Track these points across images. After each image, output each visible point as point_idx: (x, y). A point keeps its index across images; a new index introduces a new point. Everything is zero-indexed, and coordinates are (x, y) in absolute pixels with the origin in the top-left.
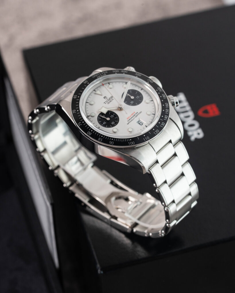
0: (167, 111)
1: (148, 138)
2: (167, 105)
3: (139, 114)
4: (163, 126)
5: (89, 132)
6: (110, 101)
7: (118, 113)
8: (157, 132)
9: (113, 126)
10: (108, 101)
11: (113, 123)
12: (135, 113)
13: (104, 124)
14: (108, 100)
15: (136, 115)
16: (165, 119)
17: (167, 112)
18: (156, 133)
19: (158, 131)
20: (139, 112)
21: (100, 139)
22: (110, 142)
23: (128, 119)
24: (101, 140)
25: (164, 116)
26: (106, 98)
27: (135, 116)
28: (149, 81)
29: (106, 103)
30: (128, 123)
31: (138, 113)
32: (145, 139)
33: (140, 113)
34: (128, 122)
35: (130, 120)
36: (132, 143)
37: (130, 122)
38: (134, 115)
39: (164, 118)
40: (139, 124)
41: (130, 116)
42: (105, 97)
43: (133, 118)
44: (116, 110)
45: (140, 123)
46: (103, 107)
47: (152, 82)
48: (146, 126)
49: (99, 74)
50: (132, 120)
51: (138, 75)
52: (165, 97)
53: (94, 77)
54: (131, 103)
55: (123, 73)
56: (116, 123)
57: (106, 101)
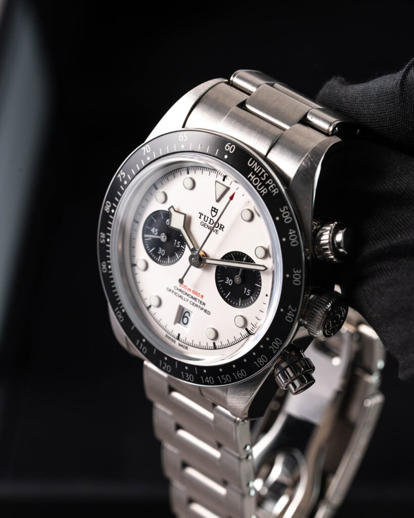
1: (144, 351)
2: (242, 374)
3: (202, 309)
4: (185, 376)
5: (109, 205)
6: (209, 225)
8: (166, 368)
9: (154, 257)
10: (207, 223)
11: (161, 251)
12: (201, 299)
14: (211, 219)
15: (198, 302)
17: (223, 380)
18: (162, 366)
19: (169, 369)
20: (205, 308)
21: (103, 238)
22: (104, 264)
23: (181, 285)
24: (102, 240)
25: (207, 375)
26: (214, 213)
27: (193, 301)
28: (287, 311)
29: (200, 218)
30: (170, 290)
31: (202, 306)
32: (139, 344)
33: (205, 311)
34: (173, 289)
35: (180, 290)
36: (120, 316)
37: (175, 294)
38: (195, 299)
40: (184, 317)
41: (189, 290)
42: (214, 210)
43: (188, 298)
46: (185, 215)
47: (291, 320)
48: (179, 335)
49: (264, 173)
50: (181, 296)
51: (296, 276)
52: (258, 363)
53: (250, 163)
54: (225, 280)
55: (287, 236)
56: (164, 261)
57: (205, 216)
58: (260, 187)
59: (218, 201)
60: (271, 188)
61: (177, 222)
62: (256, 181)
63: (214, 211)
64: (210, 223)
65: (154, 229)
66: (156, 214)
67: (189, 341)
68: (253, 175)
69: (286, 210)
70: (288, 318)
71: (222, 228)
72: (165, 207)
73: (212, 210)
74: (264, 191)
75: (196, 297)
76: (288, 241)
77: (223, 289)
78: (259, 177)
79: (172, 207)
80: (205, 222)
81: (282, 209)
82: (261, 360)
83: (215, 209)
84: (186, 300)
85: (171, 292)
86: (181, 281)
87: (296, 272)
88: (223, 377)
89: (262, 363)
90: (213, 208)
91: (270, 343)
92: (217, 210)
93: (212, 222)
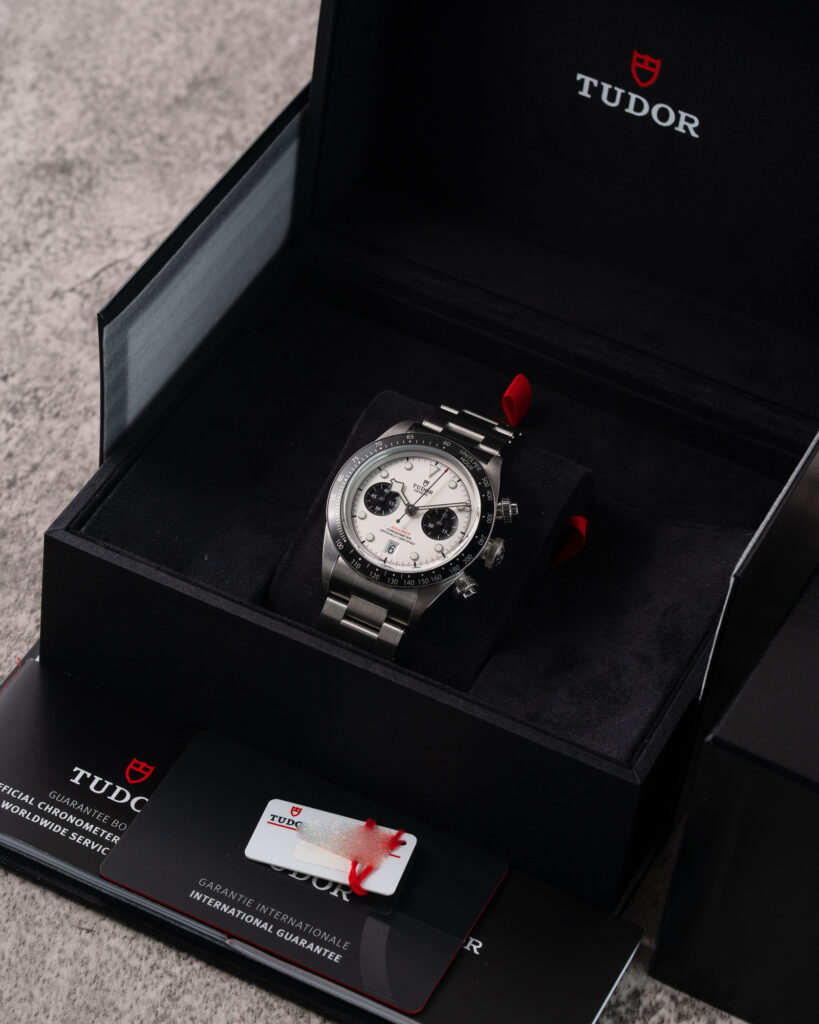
0: (424, 581)
1: (358, 566)
2: (438, 578)
4: (391, 581)
7: (401, 509)
8: (374, 577)
9: (372, 511)
10: (420, 490)
11: (378, 508)
12: (408, 536)
13: (373, 495)
14: (423, 488)
15: (405, 537)
16: (406, 582)
17: (421, 582)
18: (371, 575)
19: (376, 577)
20: (411, 541)
23: (393, 527)
25: (410, 579)
26: (426, 484)
27: (402, 537)
28: (480, 538)
29: (414, 487)
30: (383, 531)
31: (409, 540)
32: (354, 563)
33: (411, 543)
34: (386, 530)
36: (340, 546)
37: (387, 533)
39: (408, 579)
42: (427, 482)
44: (408, 505)
45: (391, 548)
46: (404, 484)
48: (387, 558)
49: (471, 458)
50: (391, 535)
51: (489, 518)
52: (452, 571)
53: (462, 452)
54: (428, 524)
55: (486, 494)
56: (379, 513)
57: (418, 486)
58: (468, 465)
59: (431, 476)
60: (476, 467)
61: (396, 488)
62: (466, 462)
66: (378, 486)
67: (394, 562)
68: (463, 458)
69: (486, 480)
70: (480, 542)
71: (431, 493)
72: (387, 481)
73: (425, 482)
74: (471, 468)
75: (405, 534)
76: (486, 497)
77: (426, 530)
78: (468, 460)
79: (394, 479)
80: (418, 490)
81: (483, 480)
82: (454, 569)
84: (396, 536)
86: (398, 521)
87: (489, 515)
88: (422, 580)
91: (464, 557)
92: (430, 482)
93: (423, 490)
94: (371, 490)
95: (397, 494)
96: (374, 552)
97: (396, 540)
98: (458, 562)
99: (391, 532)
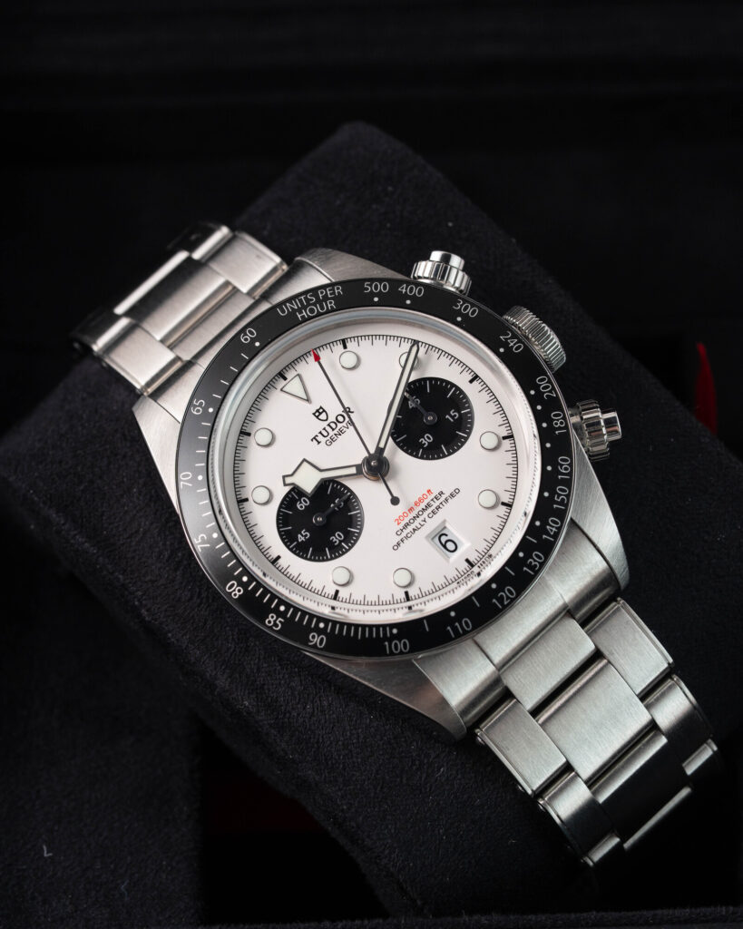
0: (559, 495)
1: (468, 626)
2: (565, 465)
3: (446, 500)
4: (532, 567)
5: (233, 585)
6: (335, 432)
8: (508, 598)
9: (337, 551)
10: (332, 433)
11: (337, 538)
12: (433, 496)
13: (301, 538)
14: (329, 425)
15: (433, 503)
16: (548, 534)
17: (562, 503)
18: (502, 603)
19: (512, 594)
20: (447, 494)
21: (275, 621)
22: (313, 637)
23: (398, 521)
24: (277, 626)
25: (544, 523)
26: (323, 416)
27: (430, 510)
28: (505, 345)
30: (398, 544)
31: (443, 497)
32: (455, 629)
33: (452, 496)
34: (399, 538)
35: (406, 526)
36: (400, 646)
37: (407, 537)
38: (428, 505)
39: (543, 530)
40: (445, 546)
41: (411, 510)
42: (319, 412)
43: (421, 518)
44: (361, 469)
45: (444, 542)
46: (304, 460)
47: (520, 347)
48: (467, 561)
49: (306, 298)
50: (414, 530)
51: (465, 309)
52: (560, 428)
53: (283, 312)
54: (421, 445)
55: (406, 296)
56: (351, 539)
57: (320, 433)
58: (322, 308)
59: (308, 399)
60: (331, 294)
61: (308, 482)
62: (312, 311)
63: (320, 414)
64: (333, 430)
65: (299, 536)
66: (281, 518)
67: (482, 546)
68: (301, 313)
69: (371, 285)
70: (517, 349)
72: (281, 492)
73: (317, 417)
74: (331, 304)
75: (426, 502)
76: (413, 298)
77: (432, 453)
78: (309, 304)
79: (284, 477)
80: (328, 438)
81: (368, 289)
82: (557, 423)
83: (317, 411)
84: (422, 523)
85: (402, 544)
86: (395, 501)
87: (460, 306)
88: (558, 498)
89: (561, 423)
90: (314, 414)
91: (539, 393)
92: (321, 408)
93: (333, 425)
94: (288, 538)
95: (323, 485)
96: (440, 581)
97: (432, 524)
98: (543, 410)
99: (407, 529)
